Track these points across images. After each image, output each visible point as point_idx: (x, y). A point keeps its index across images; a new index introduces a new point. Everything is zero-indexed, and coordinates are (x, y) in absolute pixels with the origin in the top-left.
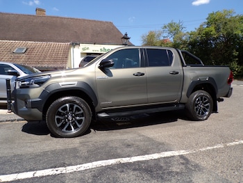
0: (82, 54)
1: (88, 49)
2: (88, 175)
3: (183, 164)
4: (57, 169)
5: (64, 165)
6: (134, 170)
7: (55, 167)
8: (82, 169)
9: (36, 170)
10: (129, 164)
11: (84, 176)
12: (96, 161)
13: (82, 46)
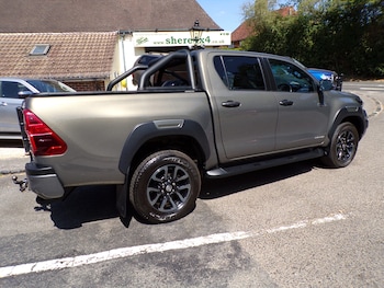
0: (137, 49)
1: (146, 40)
2: (99, 271)
3: (229, 256)
4: (63, 260)
5: (73, 254)
6: (160, 265)
7: (62, 257)
8: (94, 261)
9: (38, 261)
10: (157, 254)
11: (93, 272)
12: (116, 248)
13: (137, 36)
